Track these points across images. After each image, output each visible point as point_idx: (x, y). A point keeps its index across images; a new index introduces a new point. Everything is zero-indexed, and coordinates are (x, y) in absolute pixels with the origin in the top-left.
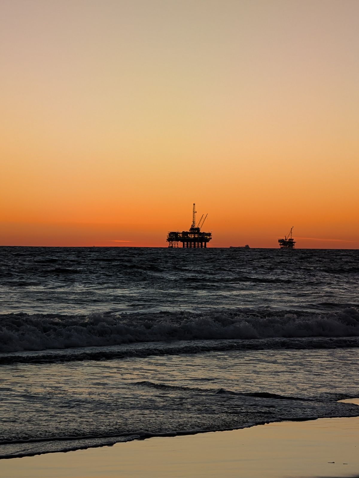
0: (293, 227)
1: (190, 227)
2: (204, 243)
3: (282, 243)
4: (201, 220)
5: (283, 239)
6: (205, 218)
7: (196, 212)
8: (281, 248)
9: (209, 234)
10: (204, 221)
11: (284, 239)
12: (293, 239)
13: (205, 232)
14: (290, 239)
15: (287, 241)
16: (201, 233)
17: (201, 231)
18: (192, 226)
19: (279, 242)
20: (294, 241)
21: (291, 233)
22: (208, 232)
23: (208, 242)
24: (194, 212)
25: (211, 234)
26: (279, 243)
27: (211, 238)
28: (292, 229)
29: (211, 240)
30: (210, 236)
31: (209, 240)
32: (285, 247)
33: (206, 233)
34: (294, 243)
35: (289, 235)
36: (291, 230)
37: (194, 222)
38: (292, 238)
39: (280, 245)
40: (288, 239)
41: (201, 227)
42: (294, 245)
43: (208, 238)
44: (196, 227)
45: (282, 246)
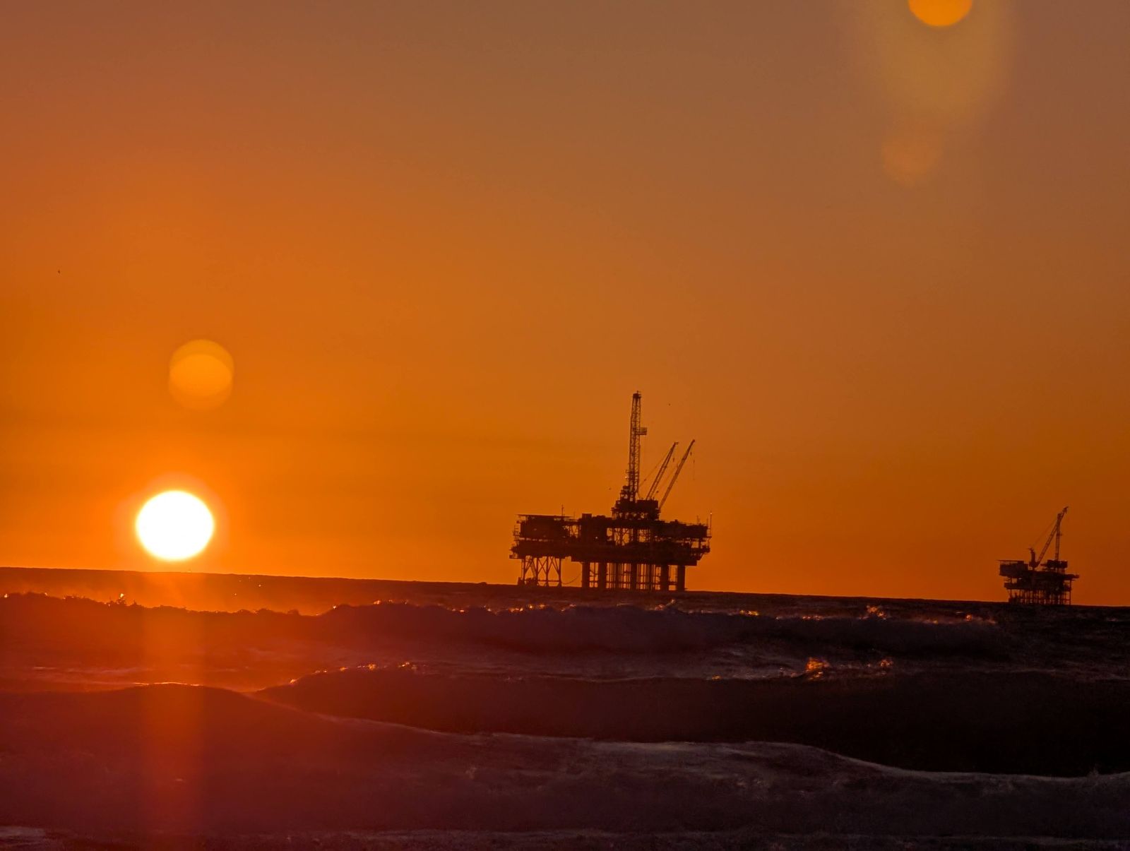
0: (1065, 510)
1: (618, 497)
2: (673, 569)
3: (1014, 581)
4: (665, 467)
5: (1021, 563)
6: (684, 459)
7: (644, 432)
8: (1011, 599)
9: (700, 531)
10: (677, 473)
11: (1027, 560)
12: (1064, 565)
13: (682, 520)
14: (1050, 564)
15: (1039, 569)
16: (662, 522)
17: (662, 517)
18: (624, 493)
19: (1003, 573)
20: (1068, 571)
21: (1058, 535)
22: (695, 522)
23: (695, 564)
24: (637, 432)
25: (706, 528)
26: (1004, 579)
27: (706, 550)
28: (1060, 517)
29: (704, 557)
30: (701, 540)
31: (699, 558)
32: (1029, 598)
33: (684, 526)
34: (1067, 582)
35: (1048, 544)
36: (1058, 524)
37: (633, 475)
38: (1061, 559)
39: (1009, 586)
40: (1044, 561)
41: (664, 500)
42: (1069, 589)
43: (695, 545)
44: (642, 494)
45: (1018, 592)
